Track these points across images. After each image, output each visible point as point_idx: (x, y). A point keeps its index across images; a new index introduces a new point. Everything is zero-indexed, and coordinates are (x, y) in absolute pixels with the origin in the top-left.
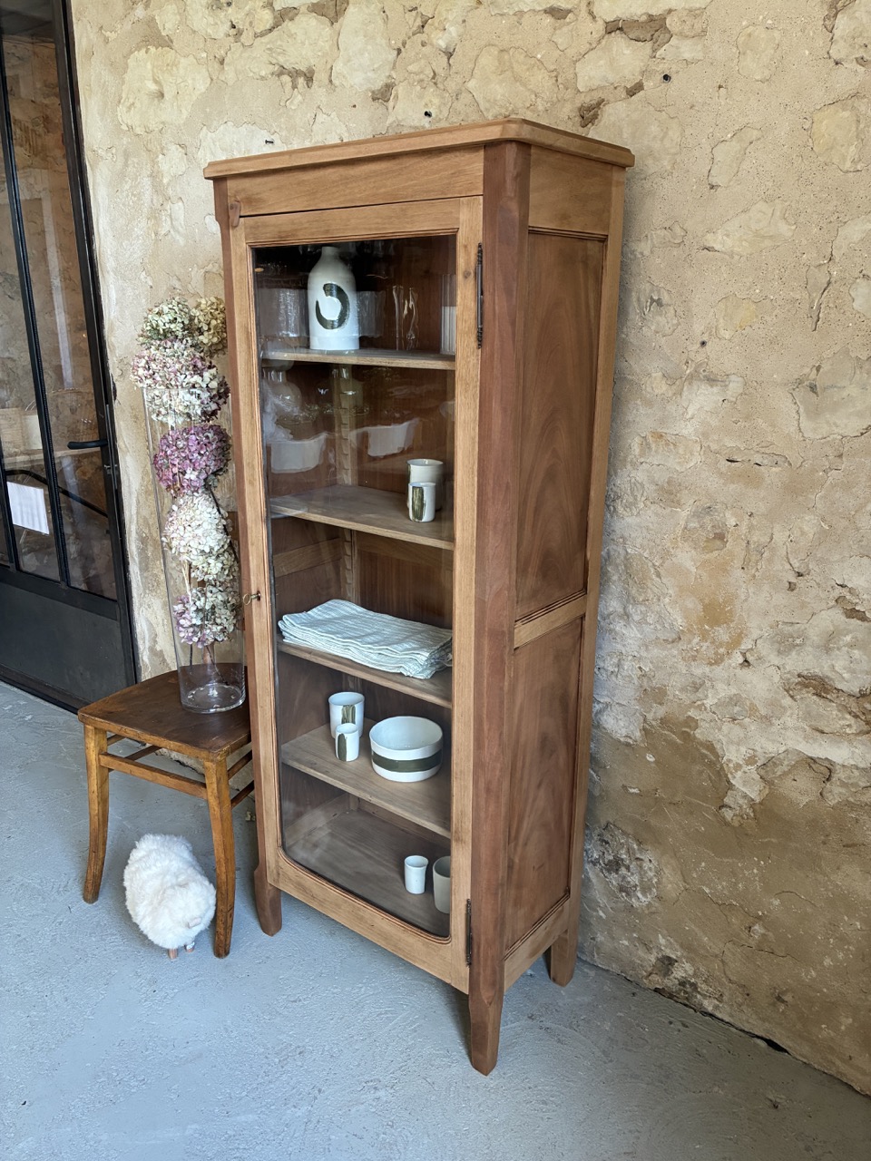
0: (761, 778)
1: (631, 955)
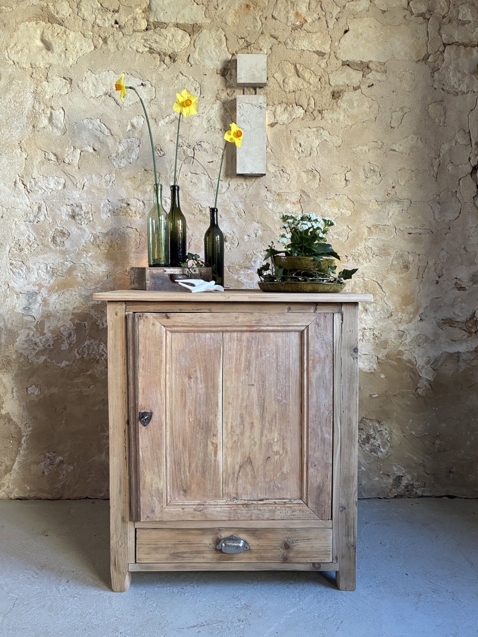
0: (433, 369)
1: (380, 484)
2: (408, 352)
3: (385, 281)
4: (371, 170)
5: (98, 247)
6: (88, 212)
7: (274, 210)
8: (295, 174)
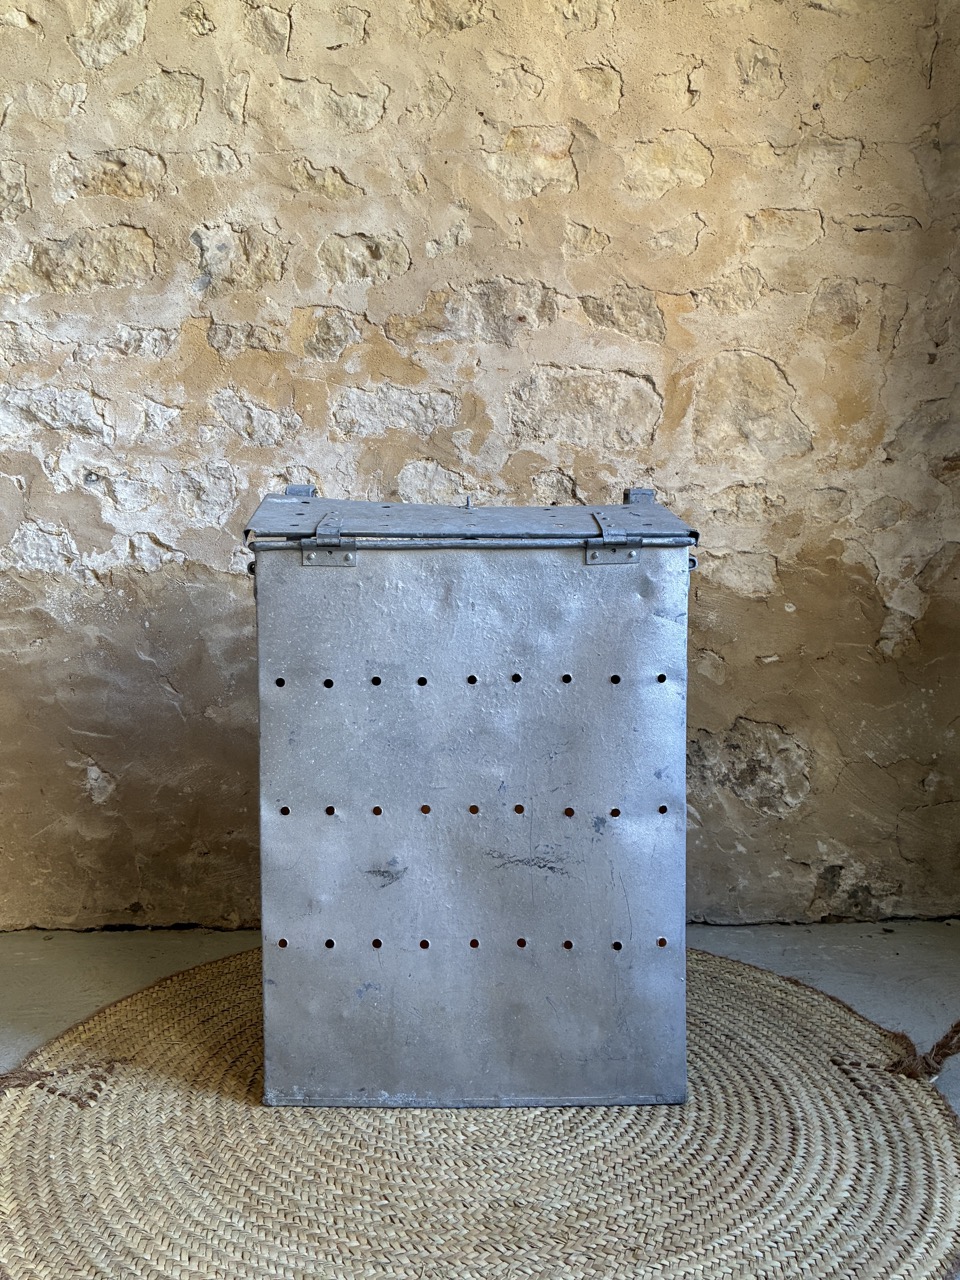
0: (920, 589)
1: (785, 888)
2: (854, 544)
3: (794, 359)
4: (757, 60)
5: (48, 276)
6: (18, 186)
7: (504, 173)
8: (556, 77)
